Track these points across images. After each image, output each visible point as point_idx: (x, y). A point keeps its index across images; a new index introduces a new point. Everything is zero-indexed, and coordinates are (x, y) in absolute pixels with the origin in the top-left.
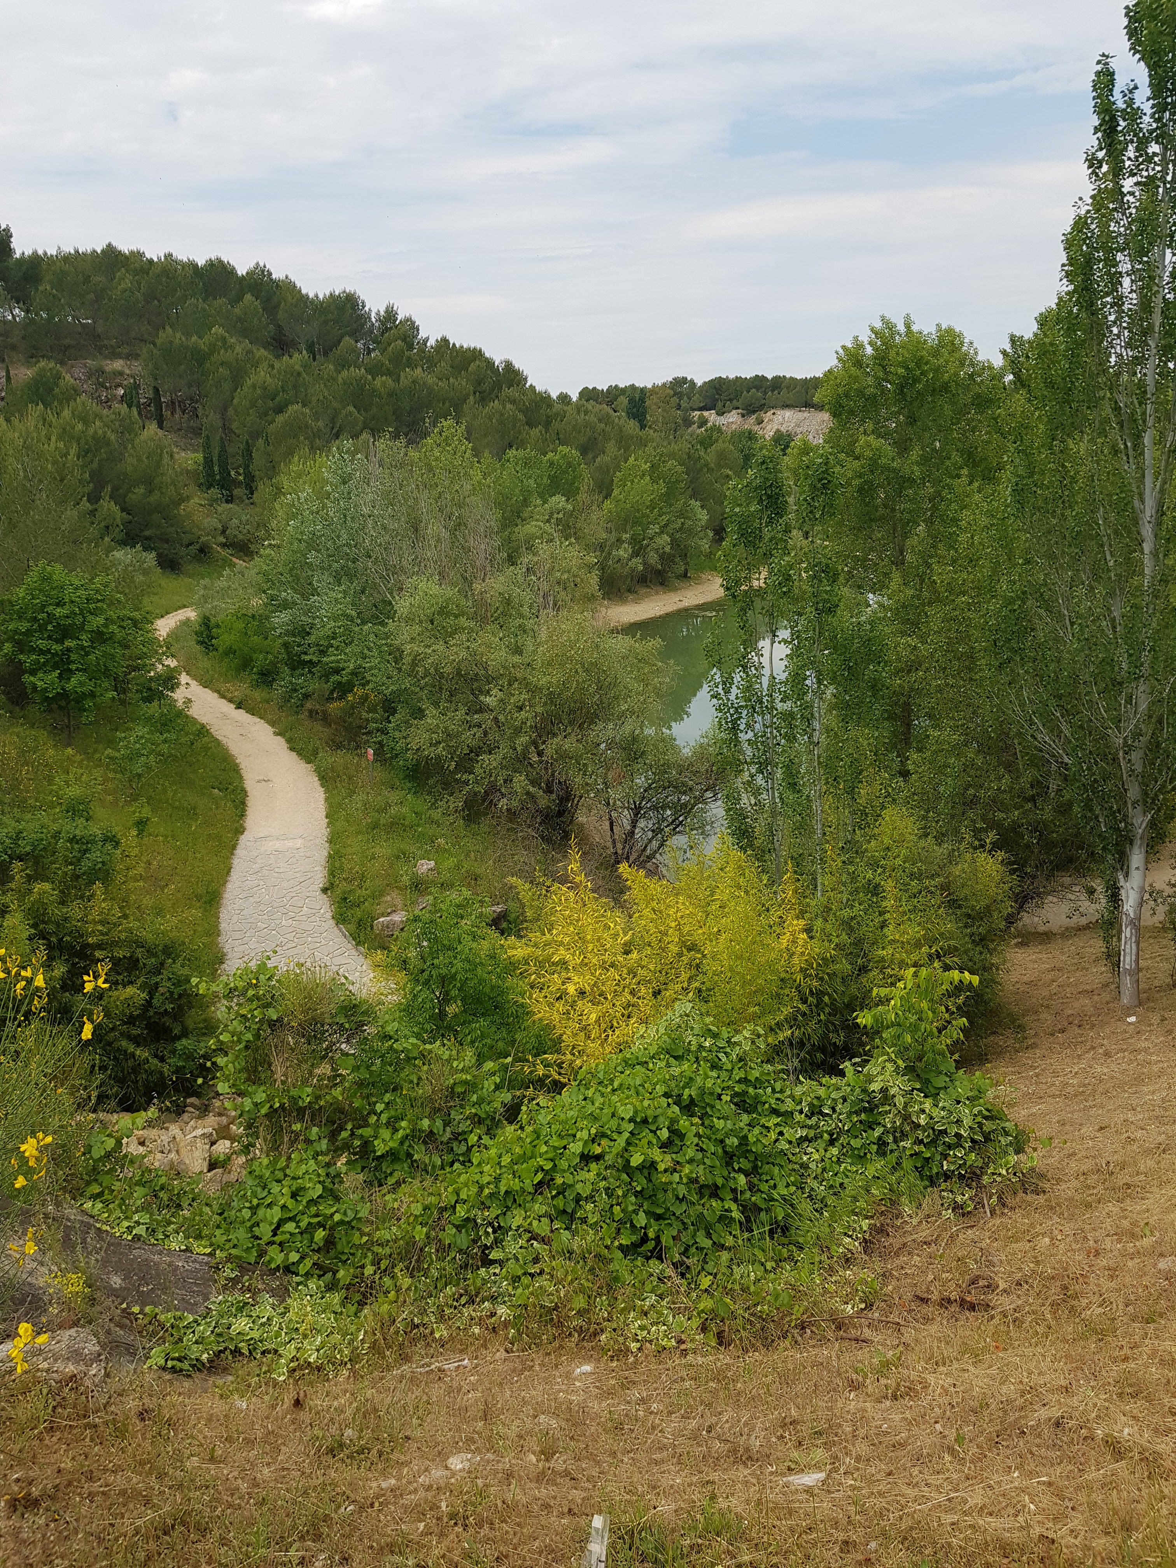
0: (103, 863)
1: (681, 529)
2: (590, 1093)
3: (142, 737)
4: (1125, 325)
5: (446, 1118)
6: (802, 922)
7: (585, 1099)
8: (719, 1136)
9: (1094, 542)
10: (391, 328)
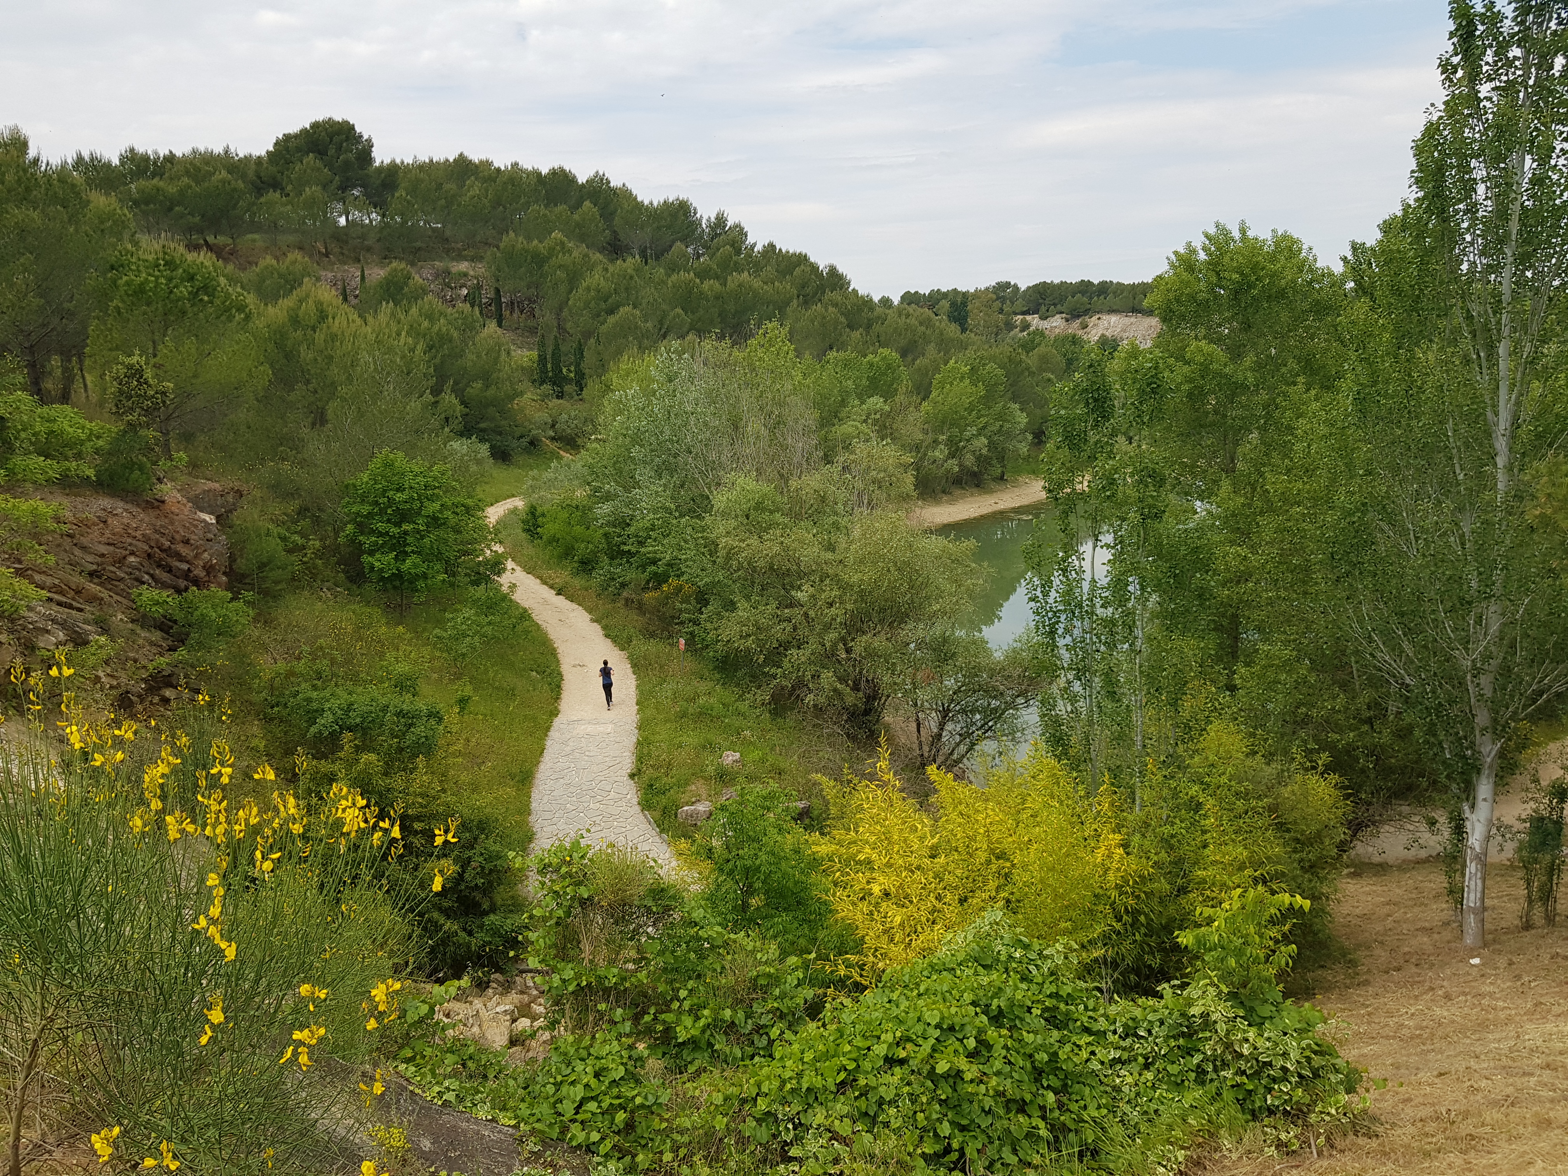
0: (426, 737)
1: (999, 431)
2: (894, 996)
3: (468, 619)
4: (1478, 232)
5: (748, 1010)
6: (1118, 837)
7: (890, 1002)
8: (1028, 1051)
9: (1442, 455)
10: (720, 234)
